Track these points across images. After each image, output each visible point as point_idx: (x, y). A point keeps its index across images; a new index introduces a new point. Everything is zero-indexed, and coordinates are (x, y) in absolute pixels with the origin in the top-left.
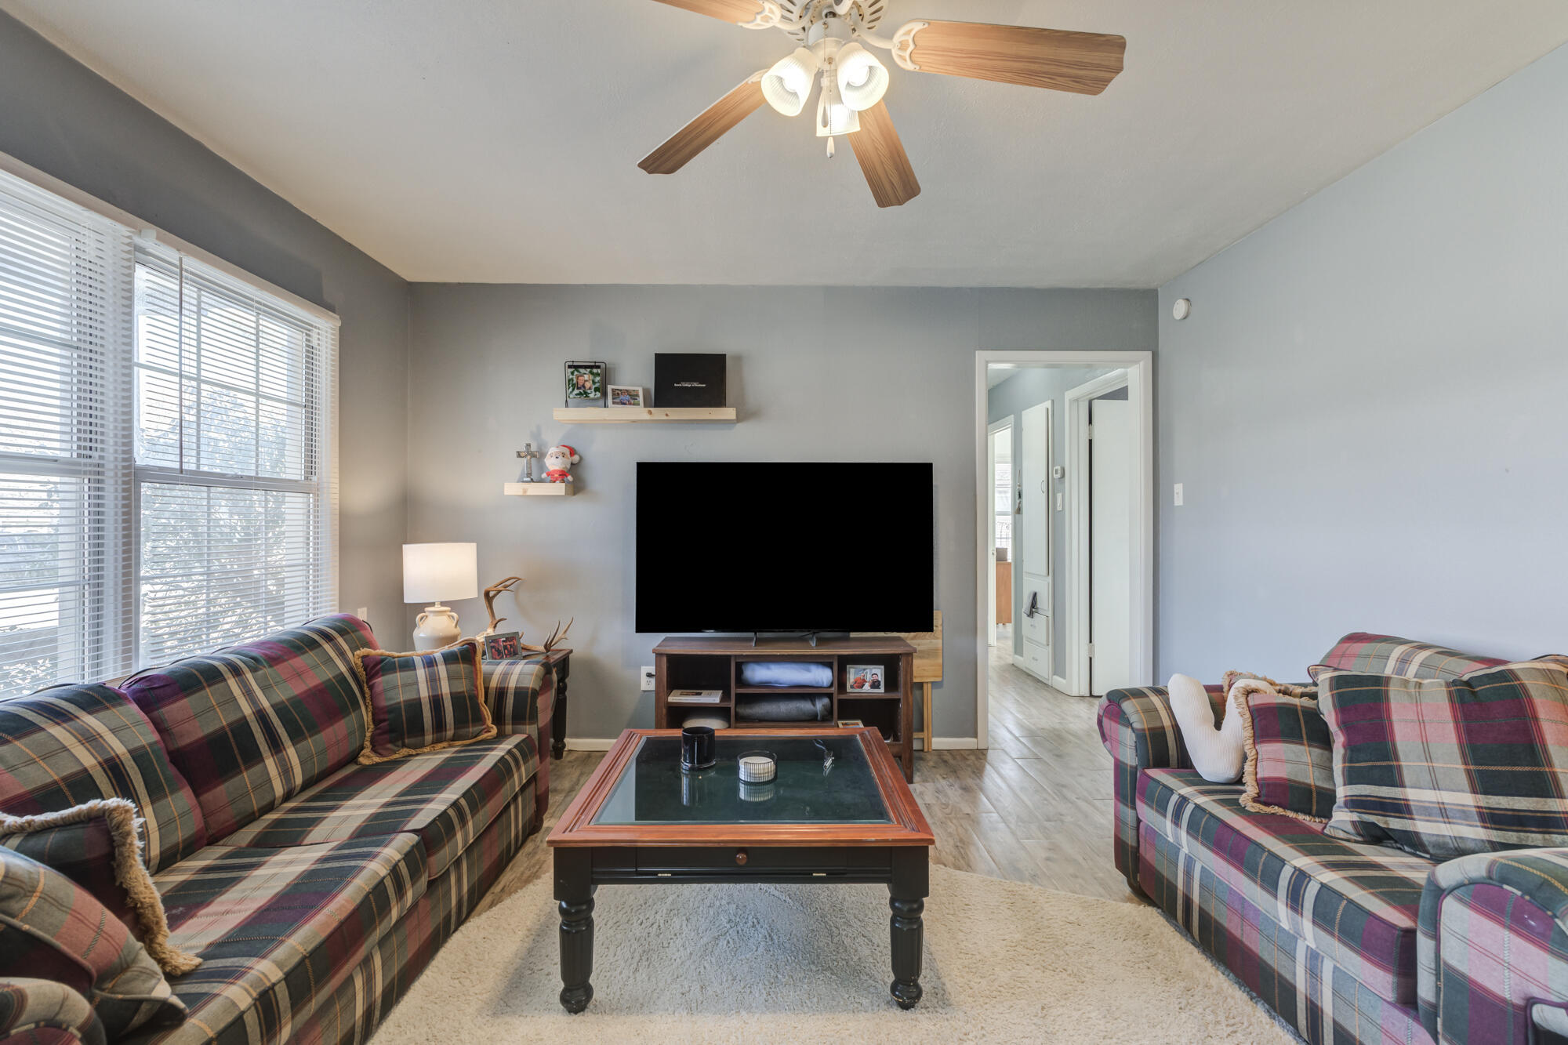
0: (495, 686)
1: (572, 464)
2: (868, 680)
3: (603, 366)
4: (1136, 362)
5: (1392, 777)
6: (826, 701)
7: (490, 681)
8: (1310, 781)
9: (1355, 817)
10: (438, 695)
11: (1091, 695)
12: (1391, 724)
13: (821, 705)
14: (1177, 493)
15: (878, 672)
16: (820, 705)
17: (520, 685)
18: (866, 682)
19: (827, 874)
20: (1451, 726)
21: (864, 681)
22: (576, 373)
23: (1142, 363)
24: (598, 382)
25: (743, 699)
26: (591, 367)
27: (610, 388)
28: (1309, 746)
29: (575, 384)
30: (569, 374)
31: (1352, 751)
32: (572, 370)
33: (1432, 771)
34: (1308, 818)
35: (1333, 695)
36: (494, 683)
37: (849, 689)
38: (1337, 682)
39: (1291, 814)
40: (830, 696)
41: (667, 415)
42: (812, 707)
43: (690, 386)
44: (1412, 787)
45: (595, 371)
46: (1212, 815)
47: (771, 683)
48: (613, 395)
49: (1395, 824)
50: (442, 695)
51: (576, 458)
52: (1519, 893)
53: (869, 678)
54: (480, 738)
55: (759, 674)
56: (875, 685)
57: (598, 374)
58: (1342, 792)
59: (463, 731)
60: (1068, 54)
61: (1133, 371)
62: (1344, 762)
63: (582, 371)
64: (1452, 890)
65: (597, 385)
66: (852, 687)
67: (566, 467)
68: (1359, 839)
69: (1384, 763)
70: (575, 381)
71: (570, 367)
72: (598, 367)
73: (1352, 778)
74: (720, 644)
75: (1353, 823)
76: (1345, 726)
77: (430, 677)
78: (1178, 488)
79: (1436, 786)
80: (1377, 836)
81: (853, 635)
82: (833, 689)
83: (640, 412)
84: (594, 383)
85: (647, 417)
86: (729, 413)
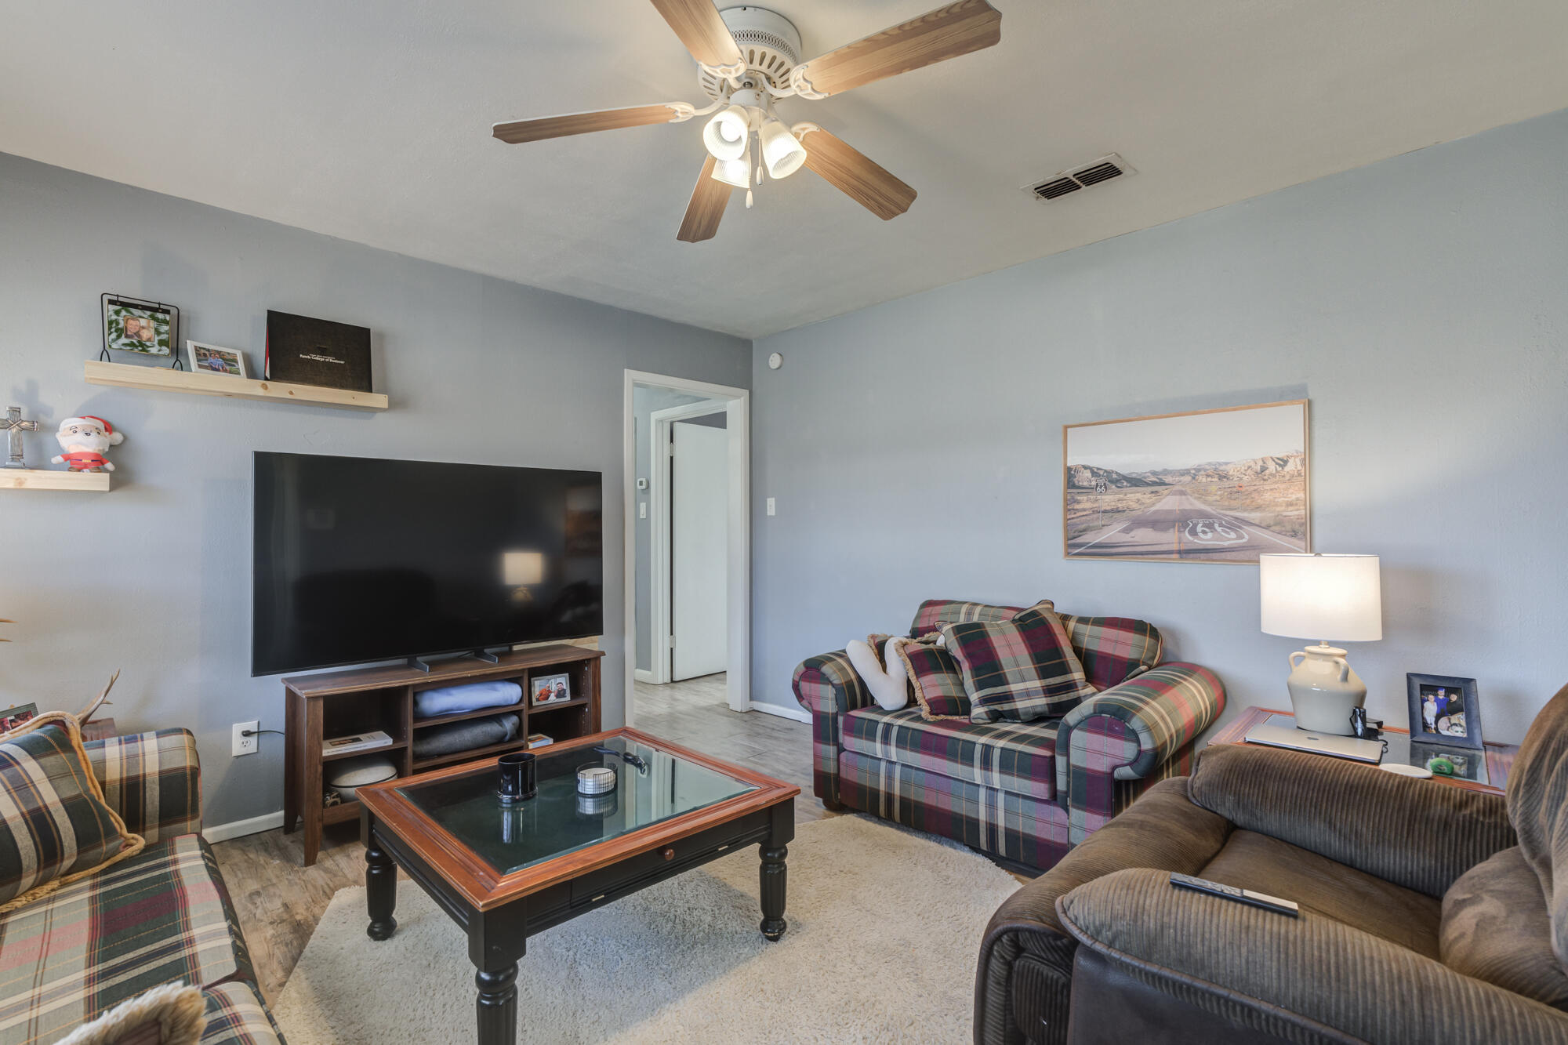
0: (117, 776)
1: (111, 446)
2: (553, 690)
3: (174, 311)
4: (738, 397)
5: (1002, 680)
6: (515, 719)
7: (105, 772)
8: (954, 694)
9: (986, 709)
10: (39, 809)
11: (672, 681)
12: (995, 649)
13: (511, 724)
14: (771, 506)
15: (561, 682)
16: (509, 724)
17: (166, 767)
18: (551, 692)
19: (729, 845)
20: (1023, 645)
21: (550, 692)
22: (124, 313)
23: (742, 398)
24: (166, 333)
25: (421, 735)
26: (155, 310)
27: (190, 346)
28: (947, 673)
29: (122, 329)
30: (111, 313)
31: (975, 670)
32: (117, 308)
33: (1020, 671)
34: (958, 717)
35: (957, 638)
36: (114, 773)
37: (535, 703)
38: (958, 630)
39: (950, 718)
40: (518, 713)
41: (291, 393)
42: (500, 728)
43: (322, 360)
44: (1013, 683)
45: (160, 316)
46: (914, 729)
47: (452, 710)
48: (198, 355)
49: (1006, 707)
50: (46, 806)
51: (117, 437)
52: (1109, 716)
53: (554, 688)
54: (119, 857)
55: (437, 702)
56: (560, 694)
57: (166, 323)
58: (974, 697)
59: (91, 854)
60: (885, 189)
61: (735, 405)
62: (973, 678)
63: (136, 312)
64: (1075, 726)
65: (164, 337)
66: (538, 700)
67: (103, 450)
68: (989, 721)
69: (996, 673)
70: (121, 325)
71: (111, 302)
72: (167, 312)
73: (980, 686)
74: (381, 675)
75: (986, 712)
76: (969, 656)
77: (12, 783)
78: (771, 502)
79: (1023, 680)
80: (996, 716)
81: (516, 648)
82: (523, 705)
83: (238, 383)
84: (158, 332)
85: (261, 392)
86: (378, 400)
